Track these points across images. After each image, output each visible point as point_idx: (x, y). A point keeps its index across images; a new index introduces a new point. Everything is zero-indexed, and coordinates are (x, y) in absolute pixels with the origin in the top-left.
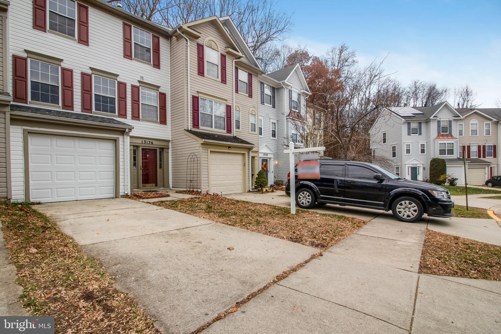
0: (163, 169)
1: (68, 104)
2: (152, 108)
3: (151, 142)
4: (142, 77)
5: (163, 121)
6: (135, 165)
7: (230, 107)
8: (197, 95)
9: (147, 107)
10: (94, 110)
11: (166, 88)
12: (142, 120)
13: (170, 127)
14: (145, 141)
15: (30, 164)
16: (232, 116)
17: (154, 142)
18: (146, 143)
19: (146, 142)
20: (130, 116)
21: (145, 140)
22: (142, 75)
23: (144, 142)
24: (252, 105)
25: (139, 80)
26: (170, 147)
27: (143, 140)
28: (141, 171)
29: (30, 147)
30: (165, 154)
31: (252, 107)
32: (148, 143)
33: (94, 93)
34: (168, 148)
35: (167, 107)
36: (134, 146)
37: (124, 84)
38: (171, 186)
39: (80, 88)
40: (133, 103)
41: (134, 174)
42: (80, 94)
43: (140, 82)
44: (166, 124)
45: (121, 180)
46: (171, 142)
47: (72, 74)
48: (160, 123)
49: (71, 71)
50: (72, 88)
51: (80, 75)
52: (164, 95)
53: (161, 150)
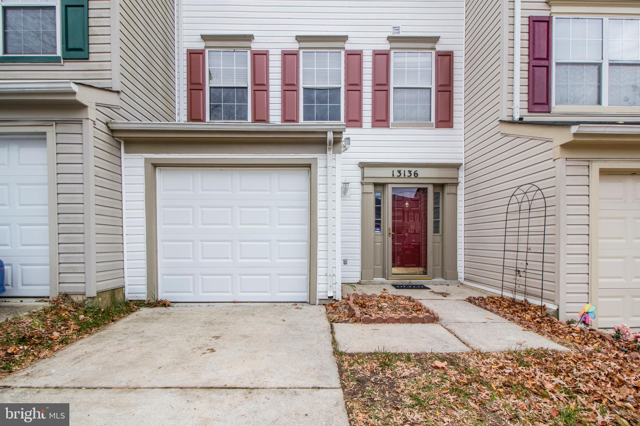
0: (442, 235)
1: (261, 117)
2: (419, 94)
3: (413, 173)
4: (397, 28)
5: (445, 120)
6: (378, 225)
9: (406, 94)
10: (301, 119)
12: (394, 125)
13: (463, 132)
14: (399, 172)
17: (422, 173)
18: (402, 176)
19: (402, 173)
20: (370, 120)
21: (399, 169)
23: (396, 174)
26: (462, 180)
27: (396, 170)
28: (390, 239)
30: (448, 198)
32: (407, 174)
33: (301, 86)
34: (457, 184)
35: (455, 84)
36: (376, 185)
37: (359, 54)
38: (461, 275)
39: (279, 82)
40: (375, 91)
41: (375, 246)
42: (279, 94)
43: (391, 39)
44: (451, 126)
45: (320, 263)
46: (462, 168)
47: (268, 60)
48: (437, 127)
49: (265, 54)
50: (267, 85)
51: (279, 58)
52: (449, 55)
53: (438, 190)
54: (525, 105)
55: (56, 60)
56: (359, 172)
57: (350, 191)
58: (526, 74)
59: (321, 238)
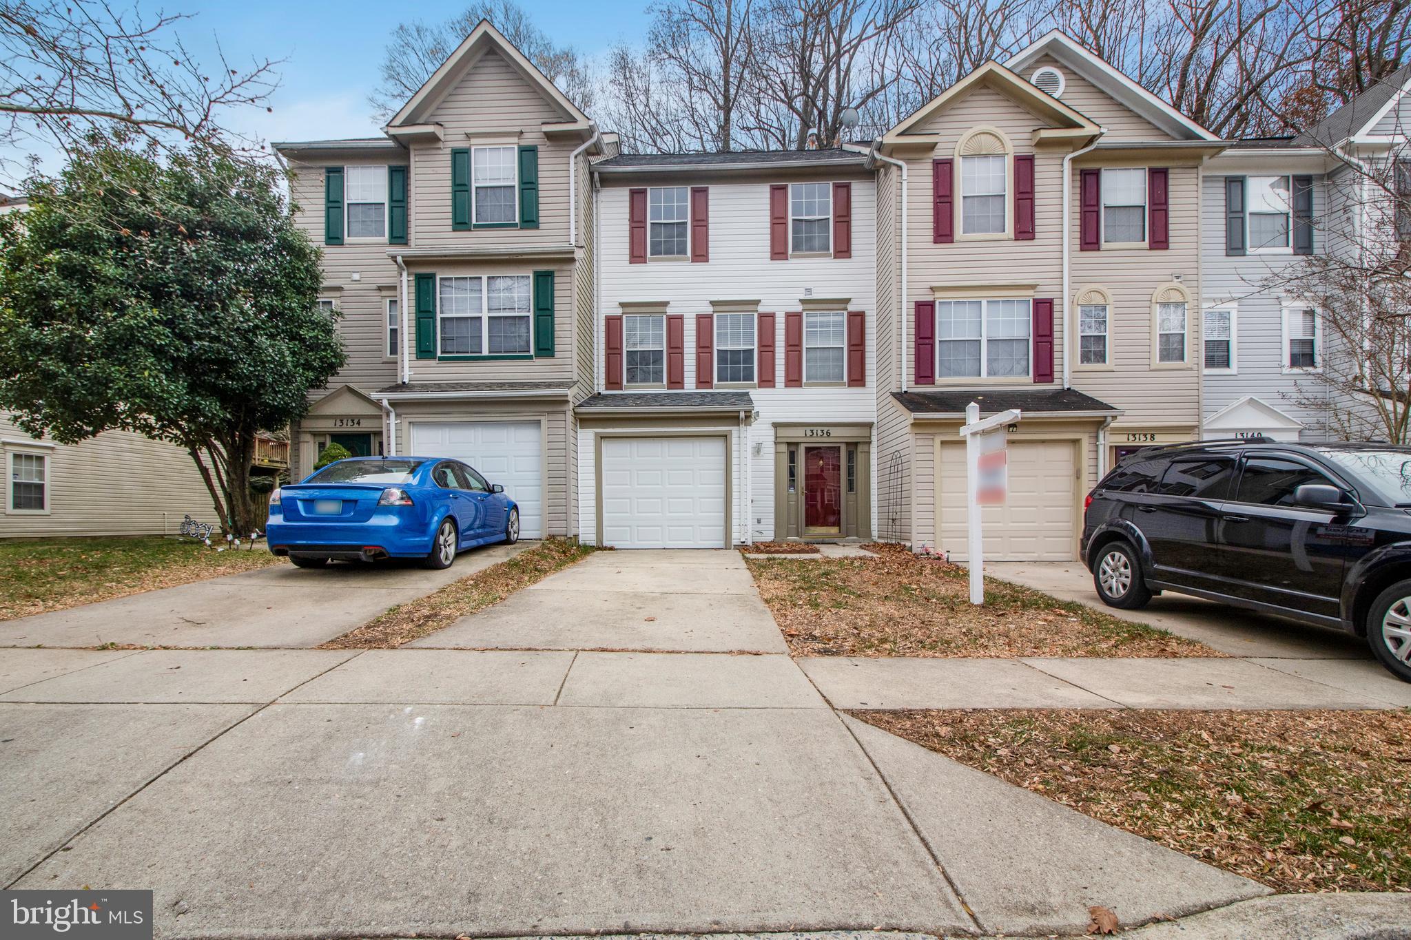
0: (856, 494)
1: (676, 380)
2: (831, 353)
3: (825, 432)
4: (809, 290)
5: (857, 379)
6: (792, 484)
7: (1050, 302)
8: (930, 298)
9: (818, 354)
10: (715, 381)
11: (864, 301)
12: (807, 385)
13: (875, 390)
14: (812, 431)
15: (605, 487)
16: (1056, 328)
17: (835, 432)
18: (815, 435)
19: (815, 432)
20: (783, 379)
21: (812, 428)
22: (808, 285)
23: (809, 433)
24: (1169, 272)
25: (802, 297)
26: (874, 438)
27: (808, 429)
28: (804, 497)
29: (605, 460)
30: (860, 458)
31: (1170, 278)
32: (820, 433)
33: (716, 348)
34: (870, 443)
35: (867, 343)
36: (789, 444)
37: (772, 316)
38: (875, 533)
39: (694, 345)
40: (787, 352)
41: (789, 505)
42: (694, 356)
43: (803, 301)
44: (864, 385)
45: (735, 515)
46: (875, 426)
47: (682, 323)
48: (849, 386)
49: (681, 318)
50: (682, 348)
51: (694, 321)
52: (861, 316)
53: (851, 448)
54: (913, 378)
55: (530, 358)
56: (772, 432)
57: (763, 451)
58: (913, 351)
59: (735, 495)
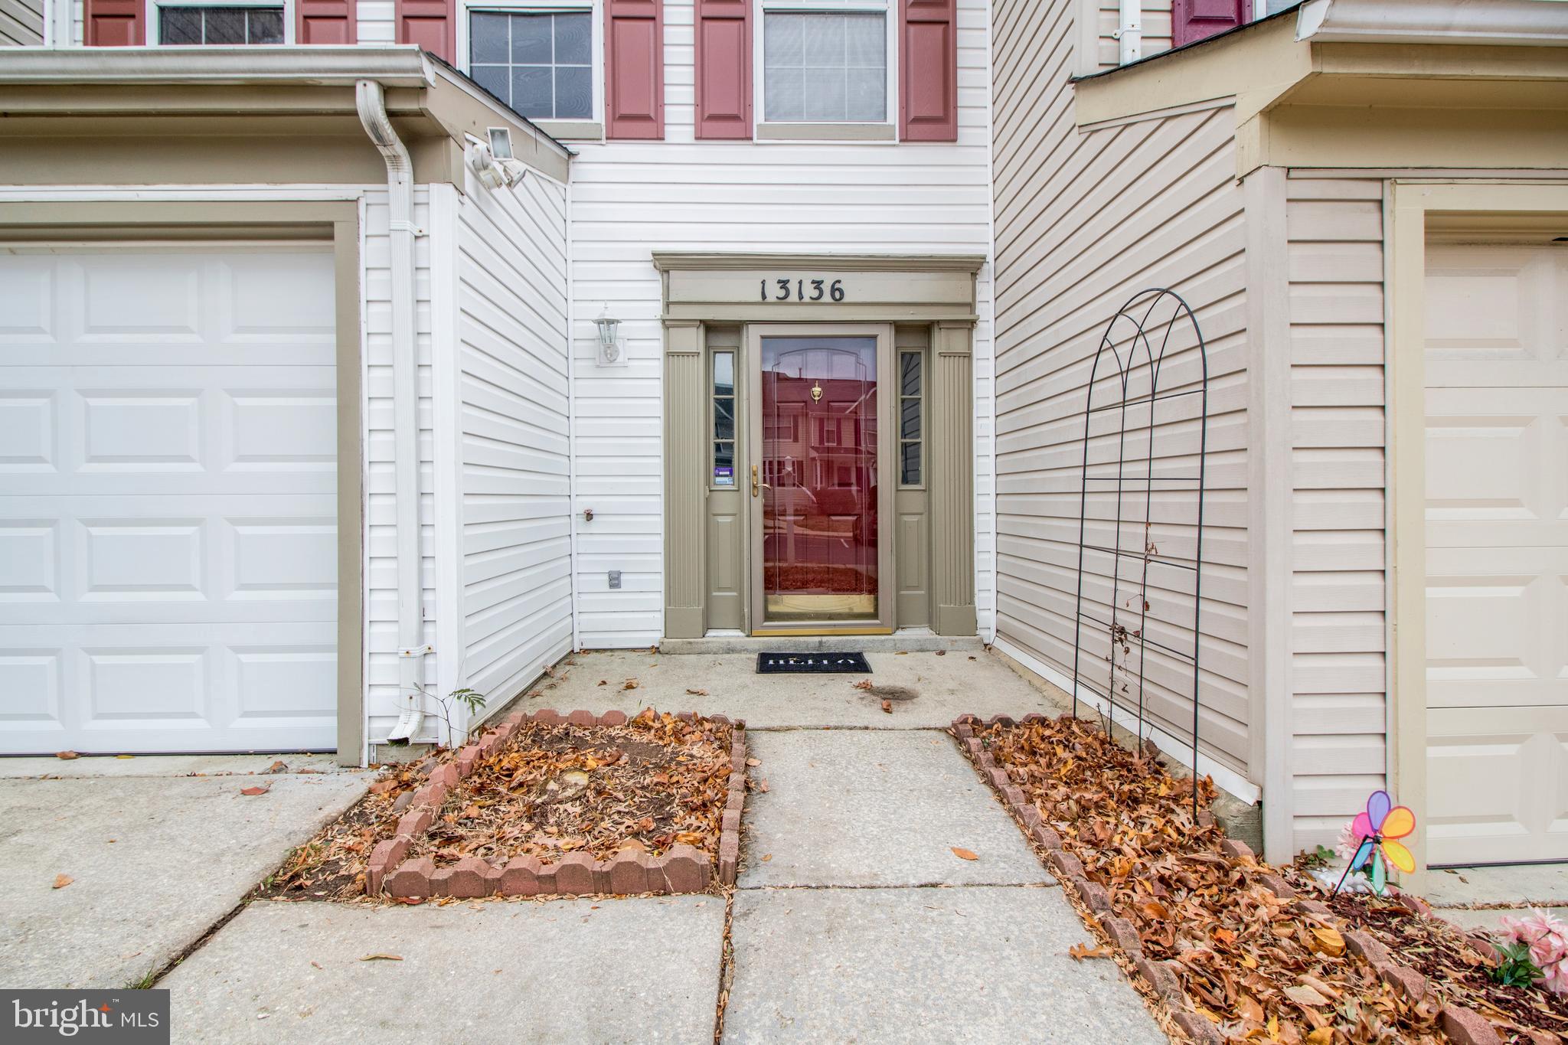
0: (928, 490)
2: (846, 29)
3: (826, 287)
5: (934, 116)
6: (724, 461)
12: (767, 133)
13: (988, 155)
14: (784, 284)
17: (858, 285)
19: (793, 287)
20: (689, 112)
21: (784, 275)
23: (774, 292)
26: (985, 311)
27: (772, 277)
28: (758, 503)
30: (940, 373)
32: (809, 292)
34: (970, 325)
36: (711, 328)
38: (987, 617)
40: (701, 21)
41: (711, 527)
42: (389, 31)
44: (951, 137)
46: (988, 269)
48: (905, 138)
53: (912, 344)
56: (655, 289)
57: (625, 351)
